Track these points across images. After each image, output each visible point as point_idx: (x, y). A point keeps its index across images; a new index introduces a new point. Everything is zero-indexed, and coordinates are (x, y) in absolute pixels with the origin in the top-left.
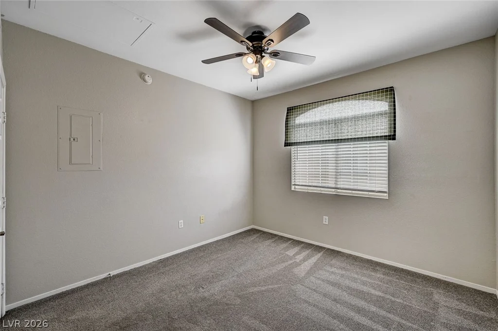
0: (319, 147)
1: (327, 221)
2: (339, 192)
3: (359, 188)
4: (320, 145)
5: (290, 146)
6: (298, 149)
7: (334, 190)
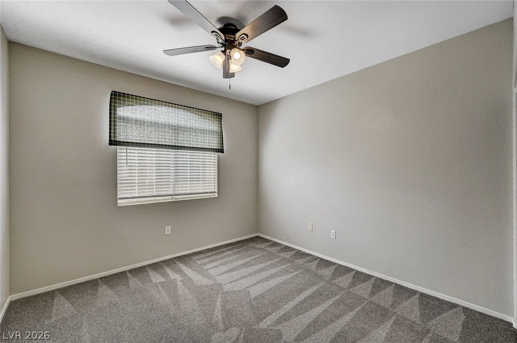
0: (154, 151)
1: (170, 231)
2: (176, 199)
3: (195, 191)
4: (155, 149)
5: (115, 145)
6: (128, 151)
7: (170, 197)
